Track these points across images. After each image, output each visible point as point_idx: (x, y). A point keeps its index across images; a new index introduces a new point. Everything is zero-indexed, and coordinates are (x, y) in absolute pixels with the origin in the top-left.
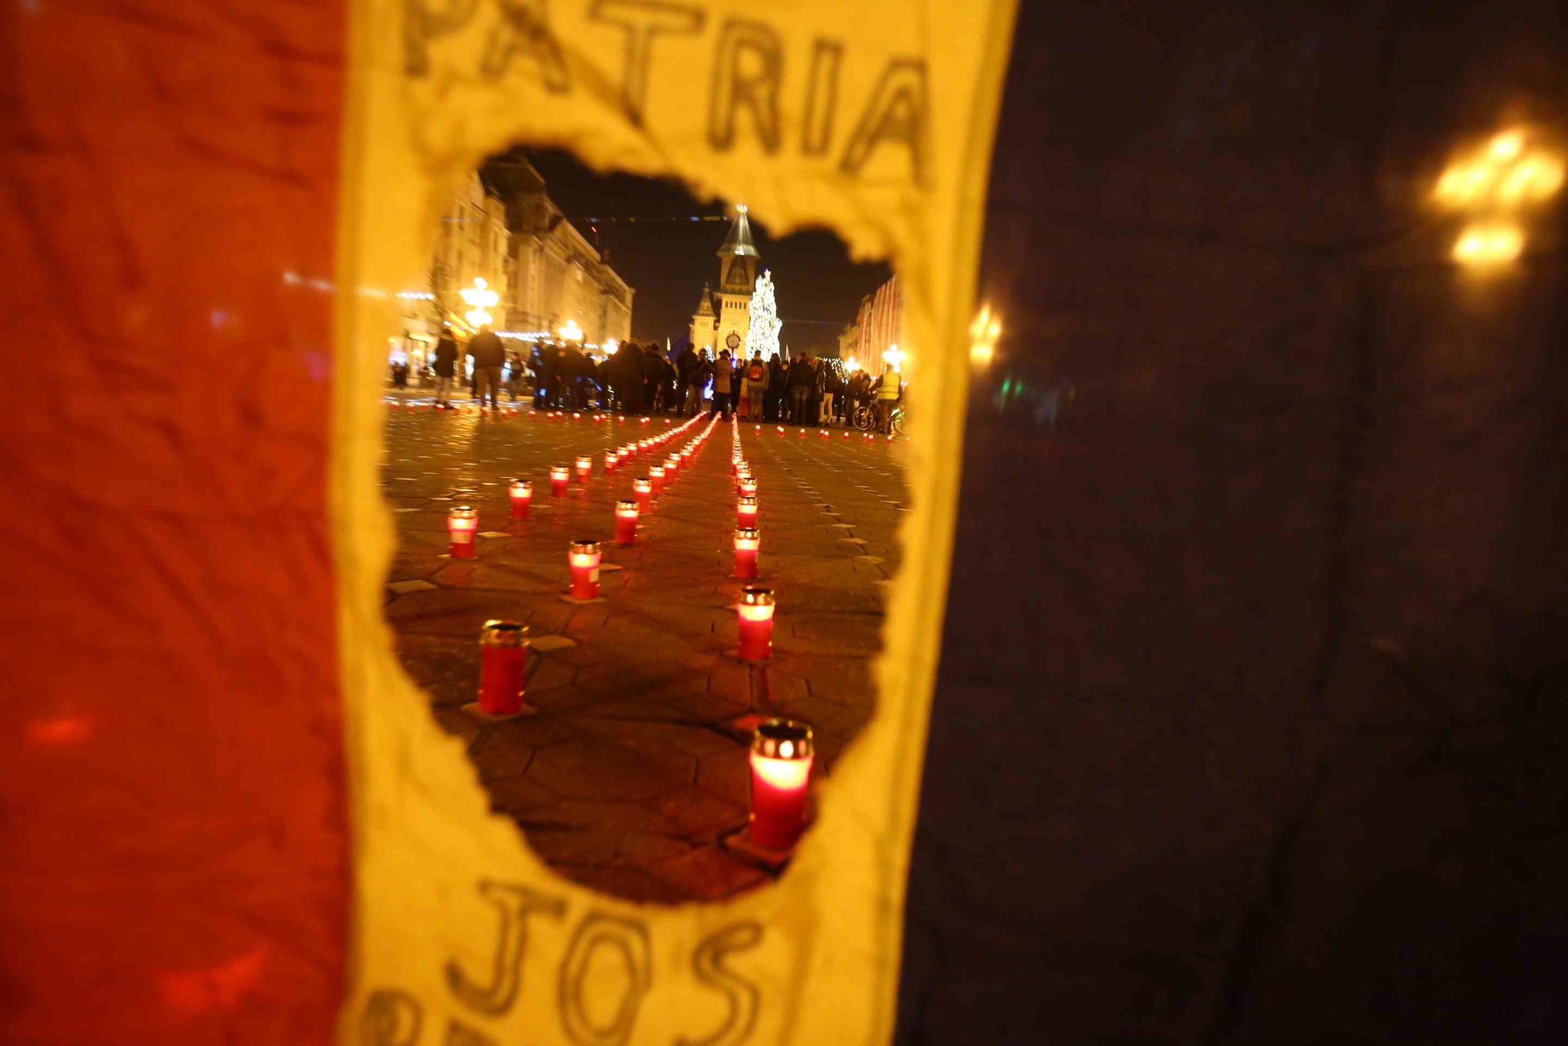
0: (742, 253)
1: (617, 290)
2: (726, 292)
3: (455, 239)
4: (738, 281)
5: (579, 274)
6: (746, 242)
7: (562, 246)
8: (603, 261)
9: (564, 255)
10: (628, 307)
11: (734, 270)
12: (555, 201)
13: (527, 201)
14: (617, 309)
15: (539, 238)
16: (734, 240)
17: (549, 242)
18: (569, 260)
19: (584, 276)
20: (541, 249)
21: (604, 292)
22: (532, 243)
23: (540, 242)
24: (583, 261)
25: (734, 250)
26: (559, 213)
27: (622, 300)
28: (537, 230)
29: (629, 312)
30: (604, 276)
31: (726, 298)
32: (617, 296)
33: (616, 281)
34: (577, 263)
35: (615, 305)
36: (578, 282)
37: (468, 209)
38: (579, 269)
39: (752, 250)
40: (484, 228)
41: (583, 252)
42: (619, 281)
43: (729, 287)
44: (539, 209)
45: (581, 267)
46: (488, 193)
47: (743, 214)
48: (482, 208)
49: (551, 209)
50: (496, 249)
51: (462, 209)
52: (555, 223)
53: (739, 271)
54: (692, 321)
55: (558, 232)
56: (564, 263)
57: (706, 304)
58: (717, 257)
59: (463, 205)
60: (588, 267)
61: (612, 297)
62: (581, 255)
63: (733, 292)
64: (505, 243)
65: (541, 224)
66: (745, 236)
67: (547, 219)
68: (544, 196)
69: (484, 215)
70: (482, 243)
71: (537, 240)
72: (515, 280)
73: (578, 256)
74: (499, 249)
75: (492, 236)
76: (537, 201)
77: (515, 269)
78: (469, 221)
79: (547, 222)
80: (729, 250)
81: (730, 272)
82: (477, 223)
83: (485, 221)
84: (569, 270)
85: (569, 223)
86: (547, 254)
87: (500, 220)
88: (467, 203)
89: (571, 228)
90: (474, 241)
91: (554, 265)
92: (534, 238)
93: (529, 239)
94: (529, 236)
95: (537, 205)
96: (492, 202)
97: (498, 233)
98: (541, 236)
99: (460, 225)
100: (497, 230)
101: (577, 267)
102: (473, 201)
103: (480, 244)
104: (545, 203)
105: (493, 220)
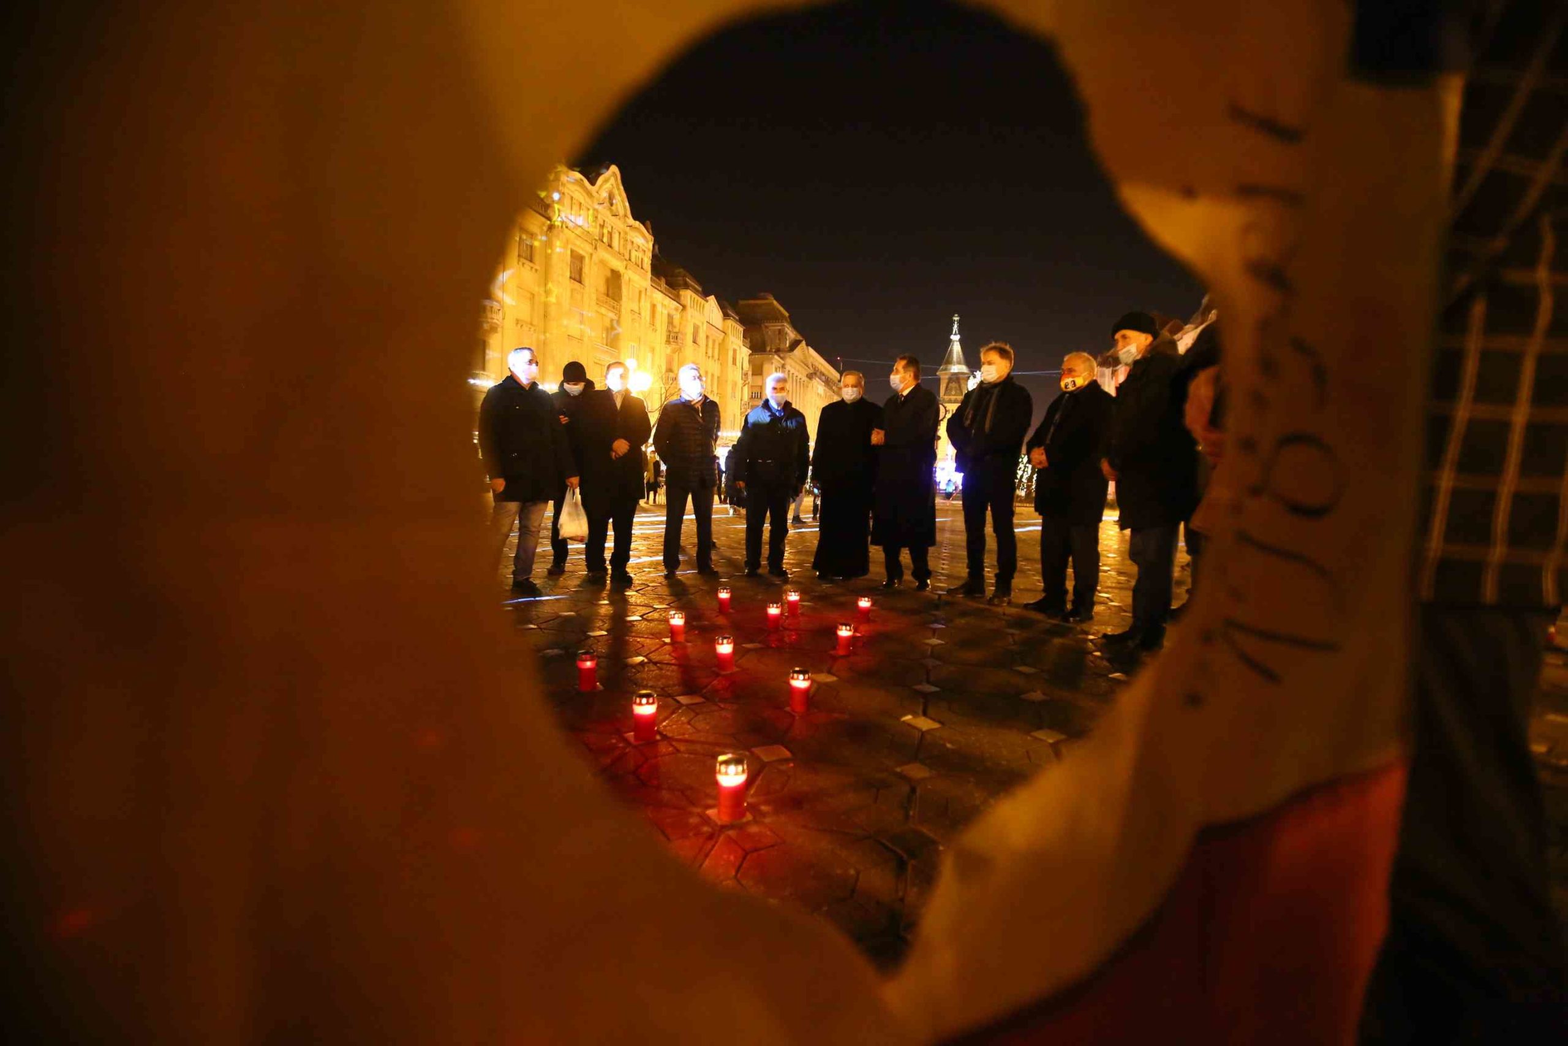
0: (956, 371)
3: (689, 352)
4: (953, 393)
5: (820, 389)
6: (959, 363)
7: (803, 365)
9: (805, 373)
11: (950, 385)
12: (795, 327)
13: (773, 327)
15: (781, 358)
16: (949, 362)
17: (788, 361)
18: (810, 377)
19: (824, 390)
20: (783, 366)
22: (774, 361)
23: (783, 362)
24: (822, 378)
25: (950, 369)
26: (799, 337)
28: (778, 351)
34: (817, 379)
36: (818, 395)
37: (703, 328)
40: (722, 345)
41: (823, 370)
43: (946, 397)
44: (781, 332)
45: (823, 384)
46: (726, 315)
47: (956, 341)
48: (721, 329)
49: (791, 334)
50: (734, 363)
51: (696, 329)
52: (794, 345)
53: (953, 385)
55: (798, 351)
56: (805, 378)
58: (936, 375)
59: (697, 323)
60: (826, 382)
62: (822, 373)
64: (746, 359)
65: (782, 346)
66: (958, 357)
67: (788, 342)
68: (785, 324)
69: (724, 334)
70: (721, 358)
71: (779, 359)
72: (761, 393)
73: (818, 374)
74: (738, 364)
75: (731, 353)
76: (779, 328)
77: (760, 384)
78: (705, 337)
79: (788, 345)
80: (946, 369)
81: (947, 387)
82: (714, 341)
83: (723, 340)
84: (810, 385)
85: (807, 345)
86: (789, 371)
87: (738, 338)
88: (703, 323)
89: (811, 351)
90: (713, 357)
91: (796, 380)
92: (776, 357)
93: (771, 359)
94: (770, 356)
95: (780, 330)
96: (730, 323)
97: (738, 352)
98: (782, 355)
99: (694, 342)
100: (735, 347)
101: (818, 384)
102: (710, 322)
103: (719, 359)
104: (787, 329)
105: (731, 339)
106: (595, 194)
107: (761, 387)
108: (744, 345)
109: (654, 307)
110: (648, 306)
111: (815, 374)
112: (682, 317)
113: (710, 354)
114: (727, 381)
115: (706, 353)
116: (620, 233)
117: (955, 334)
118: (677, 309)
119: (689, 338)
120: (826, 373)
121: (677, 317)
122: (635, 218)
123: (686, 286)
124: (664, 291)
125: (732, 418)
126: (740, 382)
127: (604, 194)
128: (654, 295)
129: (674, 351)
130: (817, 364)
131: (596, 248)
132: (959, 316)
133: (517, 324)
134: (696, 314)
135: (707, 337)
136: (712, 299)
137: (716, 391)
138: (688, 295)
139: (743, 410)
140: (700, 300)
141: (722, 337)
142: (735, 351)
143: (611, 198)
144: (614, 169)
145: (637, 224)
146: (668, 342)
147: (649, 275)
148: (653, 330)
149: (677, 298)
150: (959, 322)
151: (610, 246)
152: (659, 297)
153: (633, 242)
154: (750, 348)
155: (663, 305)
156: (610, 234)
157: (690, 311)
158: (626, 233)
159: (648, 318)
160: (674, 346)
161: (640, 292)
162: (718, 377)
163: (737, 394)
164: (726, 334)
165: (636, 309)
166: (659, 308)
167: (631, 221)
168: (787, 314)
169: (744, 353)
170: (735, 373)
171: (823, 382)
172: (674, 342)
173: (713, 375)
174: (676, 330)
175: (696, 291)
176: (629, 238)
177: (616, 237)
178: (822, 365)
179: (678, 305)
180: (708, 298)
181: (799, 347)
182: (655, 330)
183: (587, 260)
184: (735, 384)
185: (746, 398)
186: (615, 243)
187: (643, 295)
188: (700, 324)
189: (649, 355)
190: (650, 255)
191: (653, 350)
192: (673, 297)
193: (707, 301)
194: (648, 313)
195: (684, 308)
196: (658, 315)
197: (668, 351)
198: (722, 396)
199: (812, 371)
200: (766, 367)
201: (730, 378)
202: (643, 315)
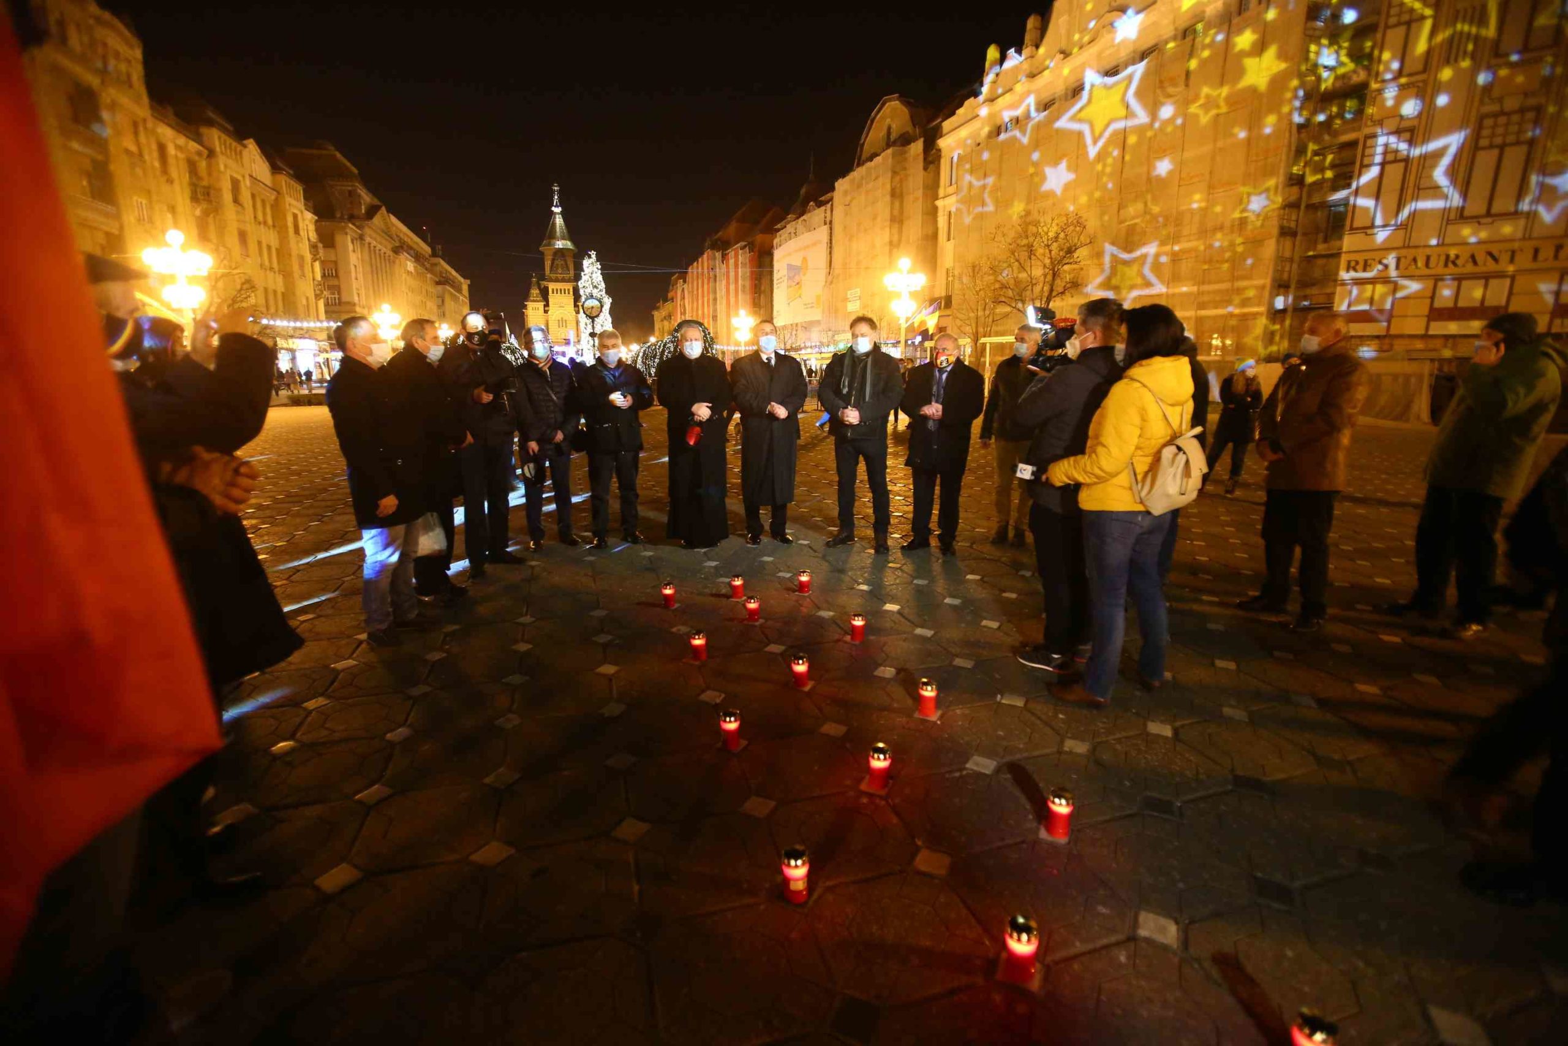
0: (561, 247)
1: (454, 282)
2: (551, 280)
3: (231, 216)
4: (560, 271)
5: (410, 266)
6: (563, 238)
7: (386, 236)
8: (434, 254)
9: (390, 246)
10: (465, 297)
11: (556, 262)
12: (369, 188)
13: (340, 188)
14: (455, 299)
15: (357, 227)
16: (552, 236)
17: (367, 231)
18: (396, 251)
19: (415, 267)
20: (361, 238)
21: (438, 283)
22: (347, 230)
23: (358, 231)
24: (412, 252)
25: (553, 245)
26: (376, 202)
27: (459, 290)
28: (352, 218)
29: (468, 302)
30: (438, 269)
31: (552, 286)
32: (453, 287)
33: (450, 274)
34: (405, 254)
35: (451, 294)
36: (409, 273)
37: (246, 184)
38: (410, 261)
39: (569, 244)
40: (277, 208)
41: (410, 243)
42: (454, 273)
43: (553, 276)
44: (352, 195)
45: (412, 260)
46: (275, 169)
47: (558, 214)
48: (270, 185)
49: (366, 197)
50: (297, 231)
51: (235, 185)
52: (372, 212)
53: (559, 262)
54: (525, 307)
55: (377, 220)
56: (389, 253)
57: (535, 292)
58: (539, 251)
59: (235, 175)
60: (418, 258)
61: (448, 288)
62: (411, 248)
63: (557, 280)
64: (312, 227)
65: (356, 212)
66: (562, 232)
67: (363, 207)
68: (357, 184)
69: (276, 193)
70: (276, 224)
71: (354, 228)
72: (336, 271)
73: (405, 247)
74: (302, 233)
75: (290, 220)
76: (350, 188)
77: (334, 259)
78: (249, 197)
79: (363, 211)
80: (549, 244)
81: (553, 263)
82: (263, 201)
83: (276, 199)
84: (397, 261)
85: (388, 212)
86: (369, 244)
87: (298, 200)
88: (243, 177)
89: (394, 219)
90: (265, 222)
91: (380, 255)
92: (350, 225)
93: (344, 228)
94: (343, 224)
95: (350, 192)
96: (282, 179)
97: (299, 216)
98: (357, 224)
99: (236, 201)
100: (296, 211)
101: (407, 259)
102: (254, 175)
103: (274, 226)
104: (359, 191)
105: (289, 200)
107: (336, 263)
108: (306, 209)
109: (162, 149)
110: (154, 147)
111: (402, 247)
112: (209, 166)
113: (260, 217)
114: (290, 255)
115: (255, 217)
117: (557, 206)
118: (199, 154)
119: (227, 196)
120: (415, 246)
121: (203, 164)
123: (210, 123)
124: (175, 125)
125: (304, 302)
126: (308, 257)
128: (160, 129)
129: (205, 213)
130: (402, 236)
132: (559, 186)
134: (230, 162)
135: (253, 196)
136: (251, 145)
137: (276, 267)
138: (215, 137)
139: (318, 292)
140: (234, 144)
141: (273, 197)
142: (295, 216)
146: (194, 198)
147: (145, 98)
148: (167, 181)
149: (198, 138)
150: (560, 192)
152: (166, 133)
153: (106, 45)
154: (315, 213)
155: (178, 147)
157: (222, 161)
159: (157, 164)
160: (205, 206)
161: (136, 123)
162: (277, 249)
163: (306, 272)
164: (278, 193)
165: (133, 148)
166: (171, 150)
168: (355, 170)
169: (308, 220)
170: (301, 245)
171: (411, 256)
172: (204, 200)
173: (269, 247)
174: (205, 183)
175: (225, 131)
176: (97, 36)
178: (408, 236)
179: (201, 148)
180: (245, 142)
181: (378, 213)
182: (170, 181)
184: (301, 258)
185: (319, 277)
187: (141, 129)
188: (240, 178)
189: (169, 216)
191: (172, 209)
192: (190, 136)
193: (244, 146)
194: (155, 154)
195: (211, 154)
196: (171, 161)
197: (198, 212)
198: (287, 275)
199: (397, 244)
200: (339, 238)
201: (294, 253)
202: (147, 157)
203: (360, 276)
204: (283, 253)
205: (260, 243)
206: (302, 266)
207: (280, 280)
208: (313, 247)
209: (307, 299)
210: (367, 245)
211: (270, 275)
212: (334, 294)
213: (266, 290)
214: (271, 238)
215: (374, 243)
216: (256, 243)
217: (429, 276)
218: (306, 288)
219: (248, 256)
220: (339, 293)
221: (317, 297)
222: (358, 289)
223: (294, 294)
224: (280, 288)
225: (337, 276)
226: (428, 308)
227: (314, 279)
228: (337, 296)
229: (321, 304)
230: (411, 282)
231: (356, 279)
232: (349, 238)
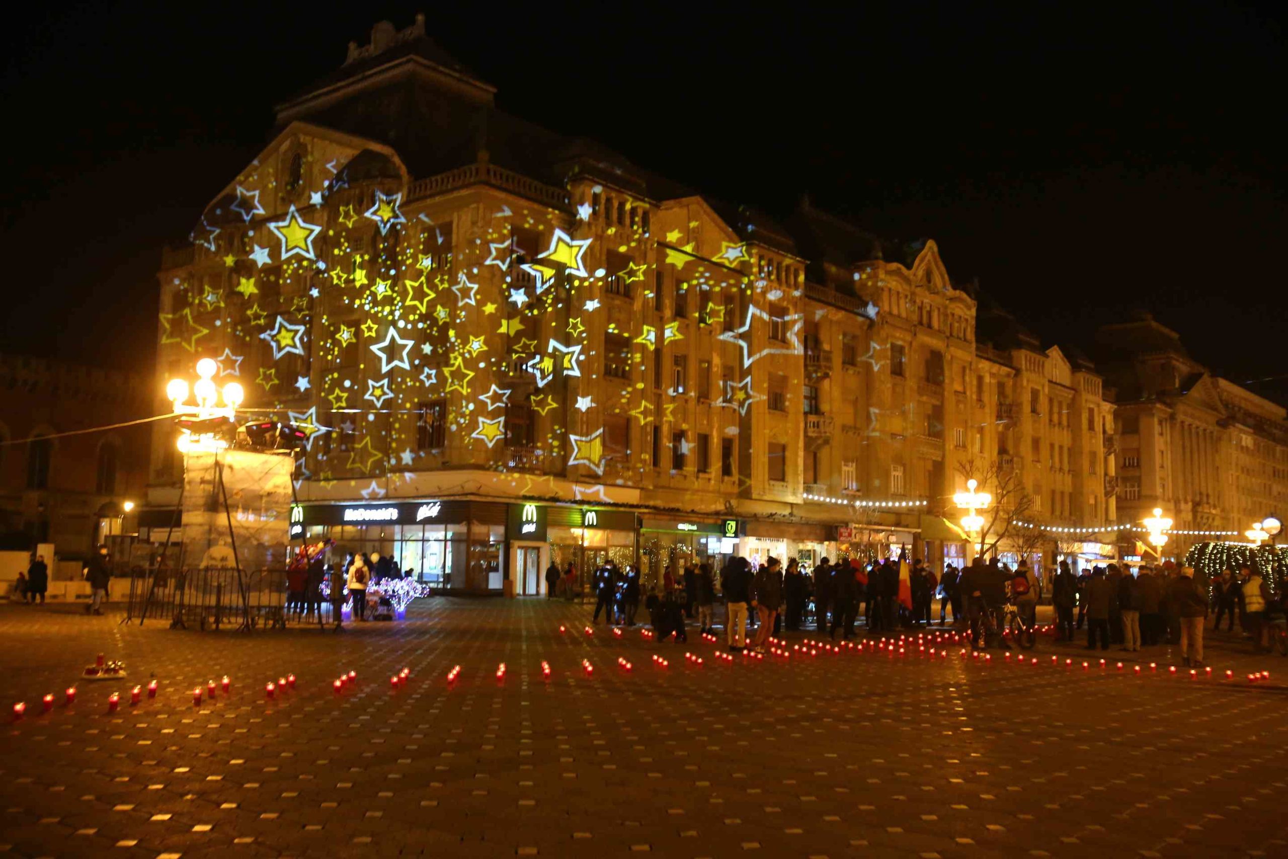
3: (1027, 426)
5: (1248, 440)
7: (1208, 408)
9: (1213, 419)
12: (1190, 356)
15: (1168, 406)
17: (1181, 407)
18: (1223, 424)
19: (1255, 440)
20: (1172, 417)
22: (1154, 411)
23: (1170, 410)
24: (1251, 421)
26: (1198, 368)
28: (1162, 396)
34: (1239, 425)
36: (1244, 449)
37: (1045, 391)
38: (1245, 433)
40: (1073, 405)
41: (1251, 409)
44: (1165, 370)
45: (1251, 431)
46: (1075, 367)
48: (1070, 386)
49: (1182, 367)
50: (1091, 427)
51: (1035, 394)
52: (1189, 382)
55: (1197, 392)
56: (1214, 429)
59: (1036, 387)
60: (1260, 426)
62: (1248, 414)
64: (1109, 418)
65: (1167, 389)
67: (1177, 381)
68: (1174, 355)
69: (1073, 392)
70: (1071, 423)
71: (1163, 407)
72: (1138, 459)
73: (1239, 415)
74: (1096, 428)
75: (1085, 416)
76: (1163, 361)
77: (1134, 447)
78: (1047, 401)
79: (1177, 385)
82: (1060, 403)
83: (1074, 399)
84: (1225, 437)
85: (1214, 375)
86: (1182, 422)
87: (1095, 393)
88: (1043, 386)
89: (1223, 383)
90: (1060, 423)
91: (1198, 434)
92: (1158, 405)
93: (1150, 410)
94: (1148, 406)
95: (1163, 365)
96: (1081, 376)
97: (1096, 410)
98: (1168, 401)
99: (1034, 411)
100: (1092, 406)
101: (1241, 431)
102: (1054, 380)
103: (1068, 426)
104: (1174, 362)
105: (1085, 396)
106: (911, 277)
107: (1138, 450)
108: (1104, 401)
109: (980, 379)
110: (975, 382)
111: (1234, 417)
112: (1015, 385)
113: (1055, 419)
114: (1082, 453)
115: (1050, 421)
116: (939, 309)
119: (1027, 408)
120: (1257, 411)
121: (1010, 383)
122: (955, 288)
123: (1020, 345)
124: (992, 358)
125: (1092, 501)
126: (1101, 450)
127: (920, 273)
128: (980, 366)
129: (1007, 427)
130: (1236, 402)
131: (915, 335)
133: (843, 430)
134: (1033, 376)
135: (1051, 400)
136: (1055, 353)
137: (1066, 467)
138: (1022, 357)
139: (1108, 489)
140: (1038, 357)
142: (1091, 411)
143: (928, 275)
144: (931, 244)
145: (958, 293)
146: (999, 417)
147: (974, 345)
148: (981, 407)
149: (1007, 362)
151: (930, 326)
152: (985, 366)
153: (953, 315)
154: (1114, 402)
155: (992, 375)
156: (929, 313)
157: (1026, 375)
158: (946, 307)
159: (974, 395)
160: (1007, 421)
161: (964, 368)
162: (1069, 449)
163: (1098, 469)
164: (1077, 391)
165: (960, 388)
166: (987, 379)
167: (950, 292)
168: (1174, 337)
169: (1105, 411)
170: (1094, 439)
171: (1249, 427)
172: (1007, 416)
173: (1061, 447)
174: (1008, 401)
175: (1033, 348)
176: (949, 311)
177: (935, 315)
179: (1010, 370)
180: (1047, 352)
181: (1200, 382)
182: (983, 407)
183: (907, 350)
184: (1093, 454)
185: (1112, 471)
186: (935, 324)
187: (967, 371)
188: (1040, 388)
190: (974, 322)
191: (981, 430)
192: (1002, 361)
193: (1047, 356)
194: (975, 389)
195: (1018, 372)
196: (986, 388)
197: (1000, 428)
198: (1076, 473)
199: (1224, 414)
200: (1143, 422)
201: (1086, 449)
202: (968, 393)
203: (1168, 463)
204: (1074, 452)
205: (1052, 446)
206: (1093, 463)
207: (1068, 479)
208: (1108, 441)
209: (1096, 498)
210: (1178, 425)
211: (1059, 476)
212: (1133, 486)
213: (1053, 492)
214: (1063, 438)
215: (1188, 421)
216: (1048, 447)
217: (1279, 448)
218: (1094, 488)
219: (1038, 461)
220: (1139, 486)
221: (1108, 494)
222: (1162, 479)
223: (1081, 494)
224: (1068, 489)
225: (1138, 465)
226: (1275, 493)
227: (1106, 474)
228: (1136, 489)
229: (1113, 502)
230: (1245, 460)
231: (1162, 467)
232: (1156, 420)
